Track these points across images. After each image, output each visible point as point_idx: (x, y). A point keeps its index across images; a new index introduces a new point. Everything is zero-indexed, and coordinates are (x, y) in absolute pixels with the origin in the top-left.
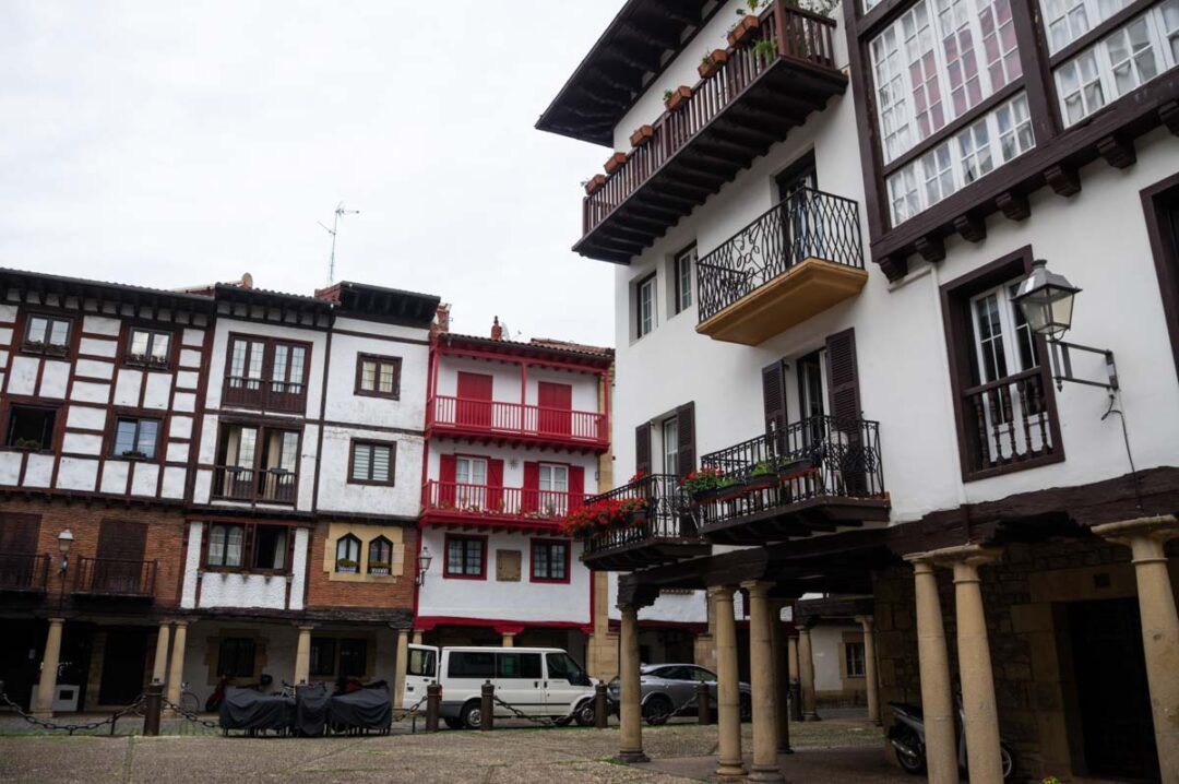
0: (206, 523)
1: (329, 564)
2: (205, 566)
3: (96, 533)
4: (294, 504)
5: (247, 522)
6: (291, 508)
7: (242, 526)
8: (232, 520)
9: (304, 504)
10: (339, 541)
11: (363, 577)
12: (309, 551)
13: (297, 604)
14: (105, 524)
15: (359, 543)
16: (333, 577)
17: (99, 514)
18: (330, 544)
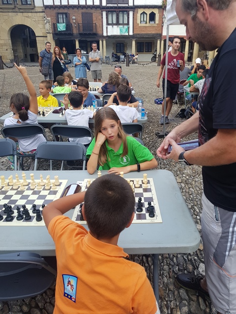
0: (106, 11)
1: (139, 21)
2: (108, 24)
3: (81, 16)
4: (128, 4)
5: (116, 10)
6: (127, 5)
7: (115, 11)
8: (113, 10)
9: (131, 4)
10: (141, 14)
11: (148, 25)
12: (133, 18)
13: (131, 33)
14: (82, 13)
15: (146, 14)
16: (140, 25)
17: (81, 11)
18: (139, 15)
